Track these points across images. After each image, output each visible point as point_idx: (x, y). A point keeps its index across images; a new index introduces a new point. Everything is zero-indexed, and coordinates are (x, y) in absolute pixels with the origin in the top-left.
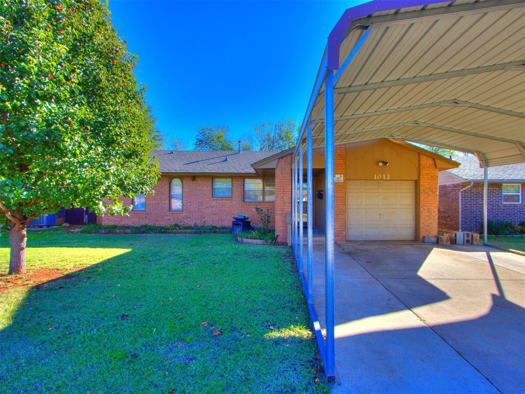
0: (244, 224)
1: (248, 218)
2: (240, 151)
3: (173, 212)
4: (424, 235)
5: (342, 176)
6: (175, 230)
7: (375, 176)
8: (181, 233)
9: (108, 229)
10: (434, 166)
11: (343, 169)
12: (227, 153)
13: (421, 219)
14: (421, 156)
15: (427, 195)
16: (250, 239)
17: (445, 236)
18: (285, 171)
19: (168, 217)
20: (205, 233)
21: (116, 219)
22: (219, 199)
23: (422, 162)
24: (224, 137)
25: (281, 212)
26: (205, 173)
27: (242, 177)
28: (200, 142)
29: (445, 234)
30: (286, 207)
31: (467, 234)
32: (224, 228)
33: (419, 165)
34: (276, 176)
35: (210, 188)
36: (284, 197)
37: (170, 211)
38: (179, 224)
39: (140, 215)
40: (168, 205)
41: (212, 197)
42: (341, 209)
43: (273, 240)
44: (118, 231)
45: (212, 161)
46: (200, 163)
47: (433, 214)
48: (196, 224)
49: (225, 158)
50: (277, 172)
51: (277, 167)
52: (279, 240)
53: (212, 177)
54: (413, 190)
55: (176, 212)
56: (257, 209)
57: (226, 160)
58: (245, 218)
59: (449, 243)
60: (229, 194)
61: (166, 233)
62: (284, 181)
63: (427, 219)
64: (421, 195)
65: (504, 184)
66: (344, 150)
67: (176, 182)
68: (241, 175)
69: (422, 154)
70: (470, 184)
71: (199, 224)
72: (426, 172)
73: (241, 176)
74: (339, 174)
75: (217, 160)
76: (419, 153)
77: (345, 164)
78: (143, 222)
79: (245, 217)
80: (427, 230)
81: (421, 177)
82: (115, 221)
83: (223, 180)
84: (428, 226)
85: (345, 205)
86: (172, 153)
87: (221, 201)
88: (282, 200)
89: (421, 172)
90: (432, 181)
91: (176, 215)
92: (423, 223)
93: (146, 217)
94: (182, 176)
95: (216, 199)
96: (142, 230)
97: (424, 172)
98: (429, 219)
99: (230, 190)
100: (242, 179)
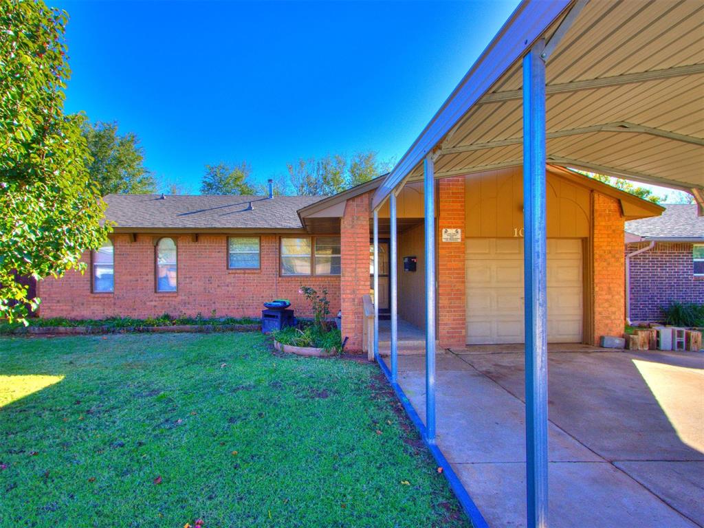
0: (283, 316)
1: (290, 305)
2: (271, 195)
3: (161, 295)
4: (602, 334)
5: (459, 230)
6: (163, 327)
7: (516, 230)
8: (173, 331)
9: (46, 325)
10: (618, 214)
11: (460, 219)
12: (250, 198)
13: (596, 305)
14: (596, 196)
15: (605, 264)
16: (298, 345)
17: (641, 336)
18: (359, 222)
19: (153, 303)
20: (214, 330)
21: (64, 308)
22: (238, 271)
23: (596, 207)
24: (245, 179)
25: (352, 296)
26: (215, 228)
27: (278, 235)
28: (209, 187)
29: (639, 333)
30: (360, 287)
31: (678, 331)
32: (248, 320)
33: (592, 211)
34: (342, 231)
35: (223, 255)
36: (358, 270)
37: (156, 292)
38: (171, 314)
39: (106, 299)
40: (153, 283)
41: (228, 269)
42: (457, 290)
43: (339, 347)
44: (62, 329)
45: (227, 210)
46: (207, 213)
47: (617, 297)
48: (200, 314)
49: (247, 206)
50: (344, 225)
51: (344, 216)
52: (349, 346)
53: (227, 235)
54: (580, 256)
55: (167, 295)
56: (306, 290)
57: (250, 208)
58: (285, 305)
59: (646, 348)
60: (256, 264)
61: (148, 331)
62: (357, 240)
63: (606, 305)
64: (596, 264)
65: (695, 245)
66: (462, 185)
67: (167, 244)
68: (276, 232)
69: (598, 191)
70: (649, 245)
71: (206, 314)
72: (603, 223)
73: (275, 234)
74: (454, 228)
75: (234, 209)
76: (592, 191)
77: (464, 210)
78: (109, 313)
79: (285, 303)
80: (607, 325)
81: (596, 231)
82: (62, 310)
83: (245, 240)
84: (608, 318)
85: (464, 282)
86: (163, 198)
87: (242, 275)
88: (354, 274)
89: (596, 223)
90: (614, 240)
91: (167, 299)
92: (600, 313)
93: (115, 304)
94: (176, 235)
95: (234, 271)
96: (105, 327)
97: (600, 223)
98: (611, 306)
99: (257, 258)
100: (277, 238)
